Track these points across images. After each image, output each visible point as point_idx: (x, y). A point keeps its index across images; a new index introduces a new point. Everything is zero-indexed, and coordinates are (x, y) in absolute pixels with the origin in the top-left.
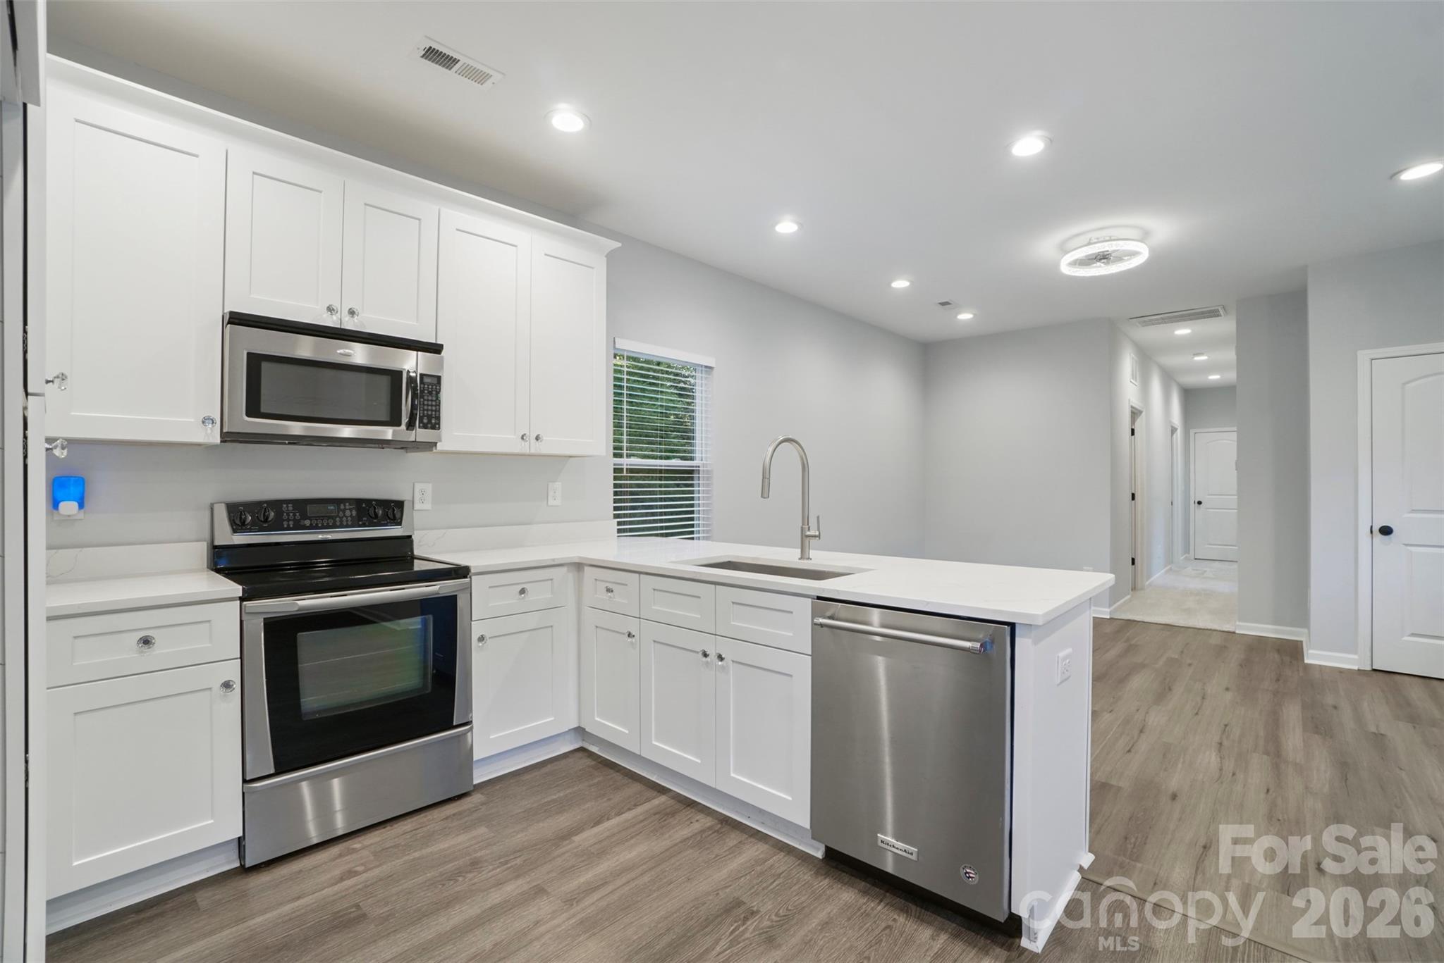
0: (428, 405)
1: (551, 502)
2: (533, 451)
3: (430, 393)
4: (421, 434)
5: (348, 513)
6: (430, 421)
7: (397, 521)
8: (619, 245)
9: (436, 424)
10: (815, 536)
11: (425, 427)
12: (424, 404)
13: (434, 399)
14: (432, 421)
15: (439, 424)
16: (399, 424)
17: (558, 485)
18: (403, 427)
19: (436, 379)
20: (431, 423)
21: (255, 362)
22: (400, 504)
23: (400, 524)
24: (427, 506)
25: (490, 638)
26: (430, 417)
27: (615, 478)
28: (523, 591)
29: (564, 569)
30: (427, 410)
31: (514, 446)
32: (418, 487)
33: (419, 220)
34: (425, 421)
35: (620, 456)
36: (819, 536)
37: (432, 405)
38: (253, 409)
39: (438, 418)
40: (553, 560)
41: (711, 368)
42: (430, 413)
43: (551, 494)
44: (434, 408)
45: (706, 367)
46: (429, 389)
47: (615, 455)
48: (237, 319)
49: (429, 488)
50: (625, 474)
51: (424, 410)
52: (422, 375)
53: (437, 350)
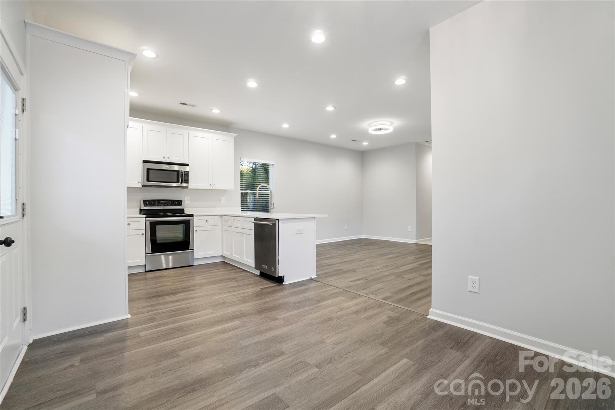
1: (222, 202)
2: (213, 188)
3: (186, 175)
4: (185, 185)
5: (169, 203)
6: (186, 182)
7: (180, 205)
8: (237, 135)
10: (273, 208)
11: (185, 183)
14: (187, 181)
15: (188, 182)
16: (179, 183)
17: (224, 197)
18: (180, 183)
19: (187, 172)
21: (148, 170)
22: (181, 201)
23: (181, 206)
24: (189, 202)
25: (199, 231)
26: (186, 181)
27: (241, 196)
28: (207, 221)
29: (218, 217)
31: (209, 187)
32: (186, 197)
33: (184, 135)
34: (185, 181)
35: (243, 190)
36: (274, 208)
37: (187, 178)
38: (148, 180)
39: (188, 181)
40: (215, 214)
41: (273, 164)
43: (222, 200)
45: (272, 164)
46: (186, 174)
47: (241, 190)
48: (145, 162)
49: (189, 198)
50: (244, 195)
51: (185, 179)
52: (184, 171)
53: (188, 165)
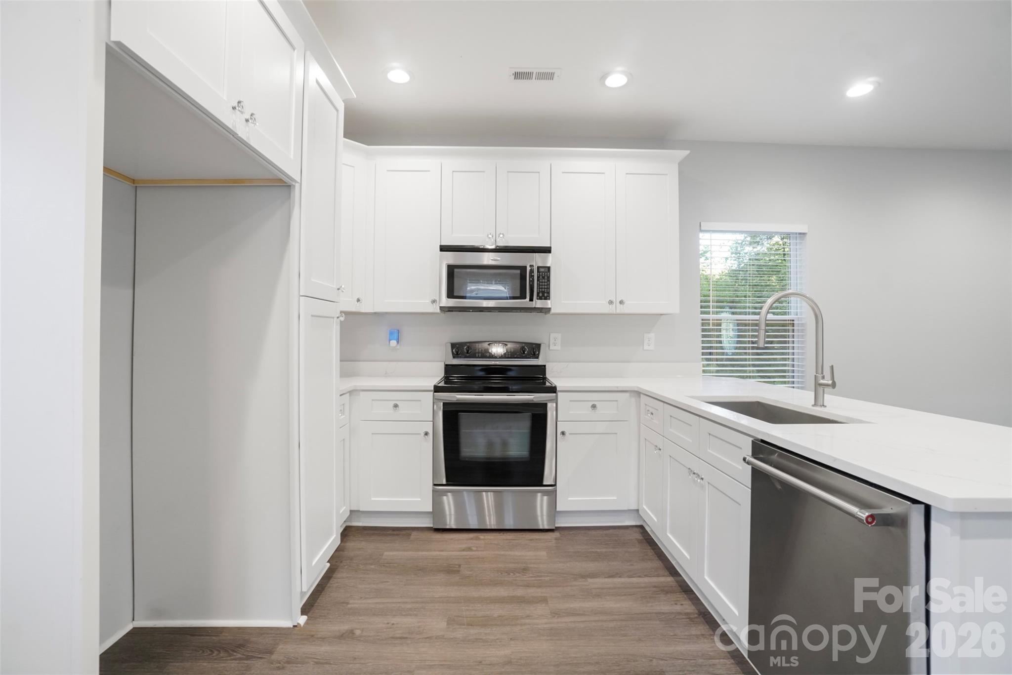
0: (542, 285)
1: (646, 347)
2: (618, 311)
3: (543, 278)
4: (538, 303)
6: (543, 295)
7: (536, 356)
8: (688, 152)
9: (547, 296)
11: (540, 298)
12: (540, 285)
13: (546, 281)
14: (545, 294)
15: (549, 296)
16: (525, 298)
17: (652, 335)
18: (528, 299)
19: (547, 269)
20: (544, 296)
21: (451, 270)
22: (538, 346)
23: (537, 358)
24: (558, 347)
25: (570, 434)
26: (543, 293)
27: (703, 330)
28: (594, 406)
29: (627, 394)
30: (542, 288)
31: (607, 309)
32: (553, 335)
33: (539, 172)
34: (541, 295)
35: (708, 313)
36: (834, 385)
37: (545, 285)
38: (451, 294)
39: (549, 293)
41: (804, 234)
42: (543, 290)
43: (646, 341)
44: (546, 287)
45: (800, 234)
46: (545, 274)
47: (702, 313)
48: (443, 249)
49: (559, 336)
50: (711, 327)
51: (540, 288)
52: (538, 268)
53: (547, 250)
